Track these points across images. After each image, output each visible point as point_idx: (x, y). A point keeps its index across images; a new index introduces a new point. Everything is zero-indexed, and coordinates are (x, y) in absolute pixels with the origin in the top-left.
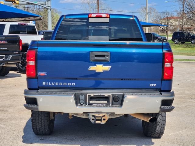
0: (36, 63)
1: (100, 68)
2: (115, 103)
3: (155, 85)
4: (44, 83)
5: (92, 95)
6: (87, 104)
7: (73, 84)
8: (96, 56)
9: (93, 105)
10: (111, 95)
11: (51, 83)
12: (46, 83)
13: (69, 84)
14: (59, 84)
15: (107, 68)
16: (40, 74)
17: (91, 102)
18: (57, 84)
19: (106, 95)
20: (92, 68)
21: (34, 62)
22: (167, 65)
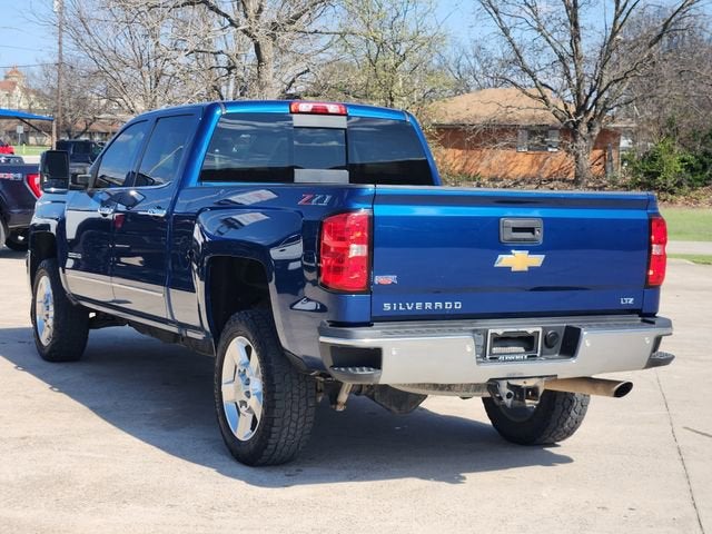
0: (371, 249)
1: (518, 261)
2: (548, 350)
3: (631, 300)
4: (387, 306)
5: (500, 332)
6: (488, 357)
7: (458, 305)
8: (515, 230)
9: (501, 358)
10: (540, 330)
11: (404, 306)
12: (392, 306)
13: (449, 305)
14: (424, 306)
15: (537, 260)
16: (379, 279)
17: (495, 350)
18: (419, 305)
19: (530, 331)
20: (504, 260)
21: (365, 247)
22: (656, 249)
